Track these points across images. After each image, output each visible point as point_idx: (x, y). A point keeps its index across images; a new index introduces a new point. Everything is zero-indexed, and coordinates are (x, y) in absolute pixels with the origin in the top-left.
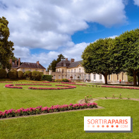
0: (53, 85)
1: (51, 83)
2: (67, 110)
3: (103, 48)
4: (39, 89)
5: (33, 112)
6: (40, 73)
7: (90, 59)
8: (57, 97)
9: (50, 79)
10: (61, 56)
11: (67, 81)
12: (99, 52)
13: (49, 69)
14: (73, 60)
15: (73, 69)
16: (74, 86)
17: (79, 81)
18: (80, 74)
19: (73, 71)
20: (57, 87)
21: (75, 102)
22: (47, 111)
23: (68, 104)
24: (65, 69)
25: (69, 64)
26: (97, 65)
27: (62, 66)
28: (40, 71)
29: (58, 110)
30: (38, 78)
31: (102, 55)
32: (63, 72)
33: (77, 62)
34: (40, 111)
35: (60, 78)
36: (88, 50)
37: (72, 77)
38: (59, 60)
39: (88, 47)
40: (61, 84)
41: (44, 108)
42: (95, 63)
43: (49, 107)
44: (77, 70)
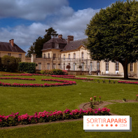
0: (38, 80)
1: (34, 77)
2: (61, 119)
3: (122, 17)
4: (14, 86)
5: (4, 122)
6: (15, 60)
7: (100, 37)
8: (43, 98)
9: (32, 69)
10: (51, 31)
11: (61, 73)
12: (116, 24)
13: (30, 53)
14: (71, 38)
15: (72, 53)
16: (73, 81)
17: (81, 73)
18: (82, 61)
19: (72, 56)
20: (43, 83)
21: (73, 106)
22: (27, 121)
23: (62, 109)
24: (57, 53)
25: (64, 45)
26: (111, 47)
27: (53, 47)
28: (16, 55)
29: (46, 119)
30: (13, 67)
31: (120, 30)
32: (54, 58)
33: (78, 42)
34: (17, 121)
35: (50, 68)
36: (97, 22)
37: (69, 67)
38: (48, 37)
39: (97, 16)
40: (50, 78)
41: (22, 116)
42: (107, 42)
43: (31, 114)
44: (78, 54)
